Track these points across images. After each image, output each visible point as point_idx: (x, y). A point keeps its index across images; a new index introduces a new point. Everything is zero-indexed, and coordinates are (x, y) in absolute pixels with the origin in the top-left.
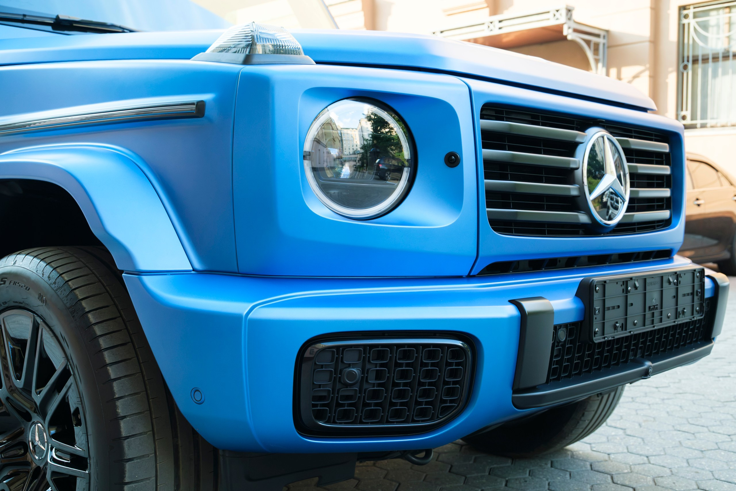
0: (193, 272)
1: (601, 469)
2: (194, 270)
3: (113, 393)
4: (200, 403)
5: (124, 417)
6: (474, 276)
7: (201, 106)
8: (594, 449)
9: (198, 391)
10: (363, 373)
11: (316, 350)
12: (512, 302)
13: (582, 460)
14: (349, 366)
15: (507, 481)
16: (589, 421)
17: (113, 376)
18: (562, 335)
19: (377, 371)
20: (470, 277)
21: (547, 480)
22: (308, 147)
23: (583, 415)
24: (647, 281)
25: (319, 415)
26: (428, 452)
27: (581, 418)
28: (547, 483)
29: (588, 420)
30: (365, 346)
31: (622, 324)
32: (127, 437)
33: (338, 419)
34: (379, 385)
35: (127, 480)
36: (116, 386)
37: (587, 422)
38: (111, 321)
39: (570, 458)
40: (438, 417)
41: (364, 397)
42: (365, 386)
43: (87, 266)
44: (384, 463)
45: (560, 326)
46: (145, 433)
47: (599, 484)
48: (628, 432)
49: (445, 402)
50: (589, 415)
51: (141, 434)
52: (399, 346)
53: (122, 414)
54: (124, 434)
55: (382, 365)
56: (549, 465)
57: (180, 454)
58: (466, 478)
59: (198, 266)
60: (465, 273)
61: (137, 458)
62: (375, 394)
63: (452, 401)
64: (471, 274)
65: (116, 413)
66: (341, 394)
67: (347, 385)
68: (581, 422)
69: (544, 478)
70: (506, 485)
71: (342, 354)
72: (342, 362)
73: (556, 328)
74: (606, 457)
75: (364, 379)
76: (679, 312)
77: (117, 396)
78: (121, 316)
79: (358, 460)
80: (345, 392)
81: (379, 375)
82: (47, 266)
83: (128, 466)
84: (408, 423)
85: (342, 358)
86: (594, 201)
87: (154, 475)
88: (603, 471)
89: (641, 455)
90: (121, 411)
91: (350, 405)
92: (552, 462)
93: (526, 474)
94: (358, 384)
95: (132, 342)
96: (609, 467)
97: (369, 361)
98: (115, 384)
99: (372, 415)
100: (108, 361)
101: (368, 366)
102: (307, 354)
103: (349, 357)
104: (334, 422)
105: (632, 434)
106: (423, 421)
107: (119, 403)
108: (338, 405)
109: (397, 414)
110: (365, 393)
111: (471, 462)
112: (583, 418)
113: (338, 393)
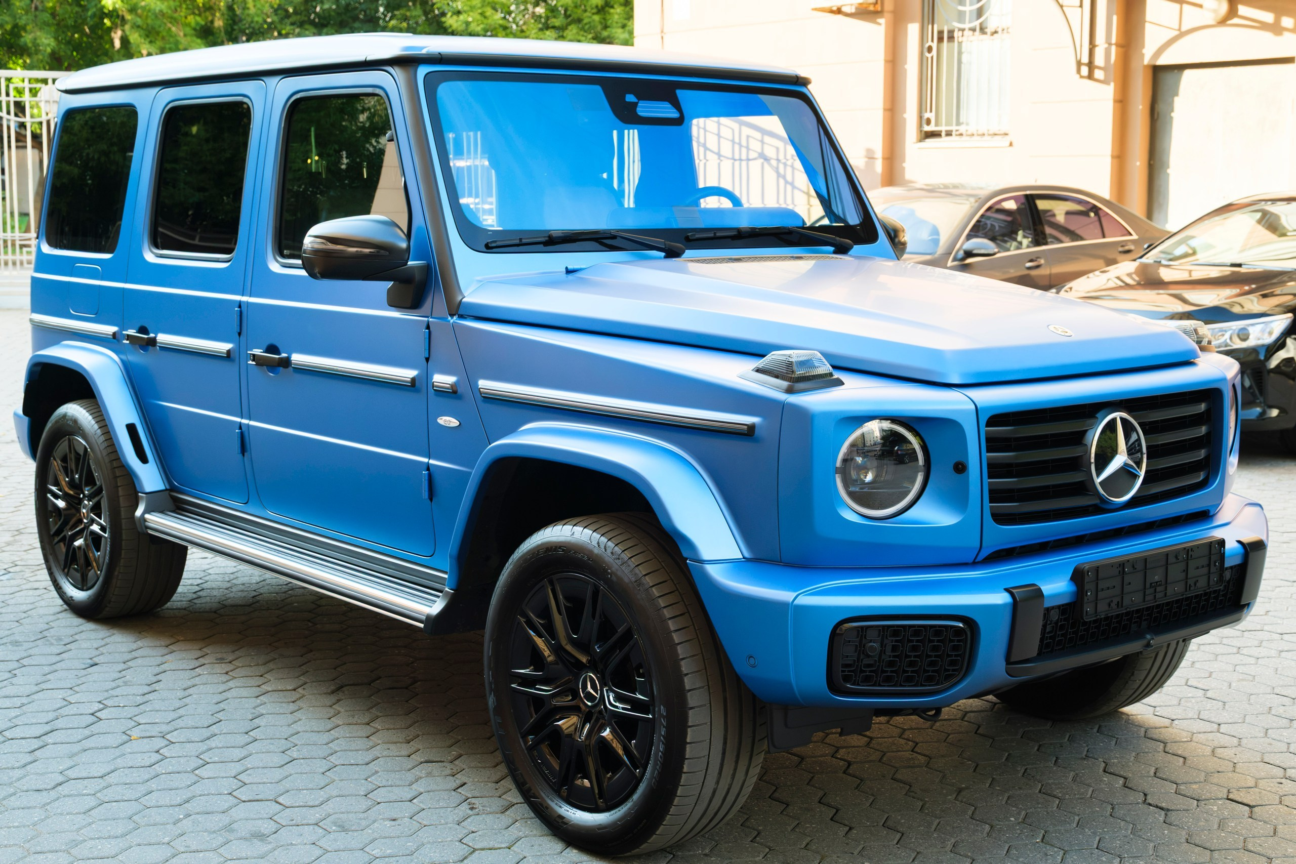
0: (743, 560)
1: (1155, 736)
2: (744, 558)
3: (677, 655)
4: (754, 666)
5: (687, 674)
6: (978, 563)
7: (752, 428)
8: (1157, 714)
9: (752, 657)
10: (882, 647)
11: (844, 628)
12: (1007, 590)
13: (1137, 726)
14: (871, 641)
15: (1040, 746)
16: (1141, 681)
17: (677, 642)
18: (1055, 616)
19: (893, 645)
20: (974, 564)
21: (1087, 746)
22: (838, 464)
23: (1133, 674)
24: (1148, 560)
25: (847, 679)
26: (938, 711)
27: (1130, 678)
28: (1086, 749)
29: (1139, 680)
30: (883, 626)
31: (1118, 602)
32: (689, 691)
33: (861, 682)
34: (894, 656)
35: (690, 724)
36: (680, 649)
37: (1138, 682)
38: (669, 595)
39: (1123, 722)
40: (942, 682)
41: (882, 665)
42: (883, 657)
43: (641, 543)
44: (899, 719)
45: (1053, 608)
46: (703, 687)
47: (1146, 753)
48: (1209, 694)
49: (948, 670)
50: (1140, 675)
51: (700, 688)
52: (910, 626)
53: (685, 672)
54: (687, 688)
55: (896, 641)
56: (1095, 730)
57: (728, 704)
58: (994, 740)
59: (747, 555)
60: (972, 561)
61: (697, 707)
62: (891, 664)
63: (954, 670)
64: (977, 561)
65: (681, 671)
66: (864, 662)
67: (868, 656)
68: (1130, 682)
69: (1084, 743)
70: (1038, 750)
71: (866, 632)
72: (865, 638)
73: (1048, 610)
74: (1167, 722)
75: (883, 652)
76: (1190, 585)
77: (681, 657)
78: (677, 590)
79: (874, 715)
80: (866, 661)
81: (894, 649)
82: (609, 542)
83: (691, 712)
84: (918, 686)
85: (865, 635)
86: (1101, 483)
87: (710, 721)
88: (1158, 739)
89: (1213, 722)
90: (684, 669)
91: (870, 671)
92: (1100, 727)
93: (1065, 738)
94: (877, 656)
95: (688, 612)
96: (1166, 734)
97: (887, 638)
98: (679, 647)
99: (888, 680)
100: (672, 628)
101: (886, 641)
102: (838, 631)
103: (871, 634)
104: (858, 685)
105: (1213, 697)
106: (930, 686)
107: (683, 663)
108: (862, 671)
109: (909, 680)
110: (883, 662)
111: (1004, 723)
112: (1132, 678)
113: (862, 662)
